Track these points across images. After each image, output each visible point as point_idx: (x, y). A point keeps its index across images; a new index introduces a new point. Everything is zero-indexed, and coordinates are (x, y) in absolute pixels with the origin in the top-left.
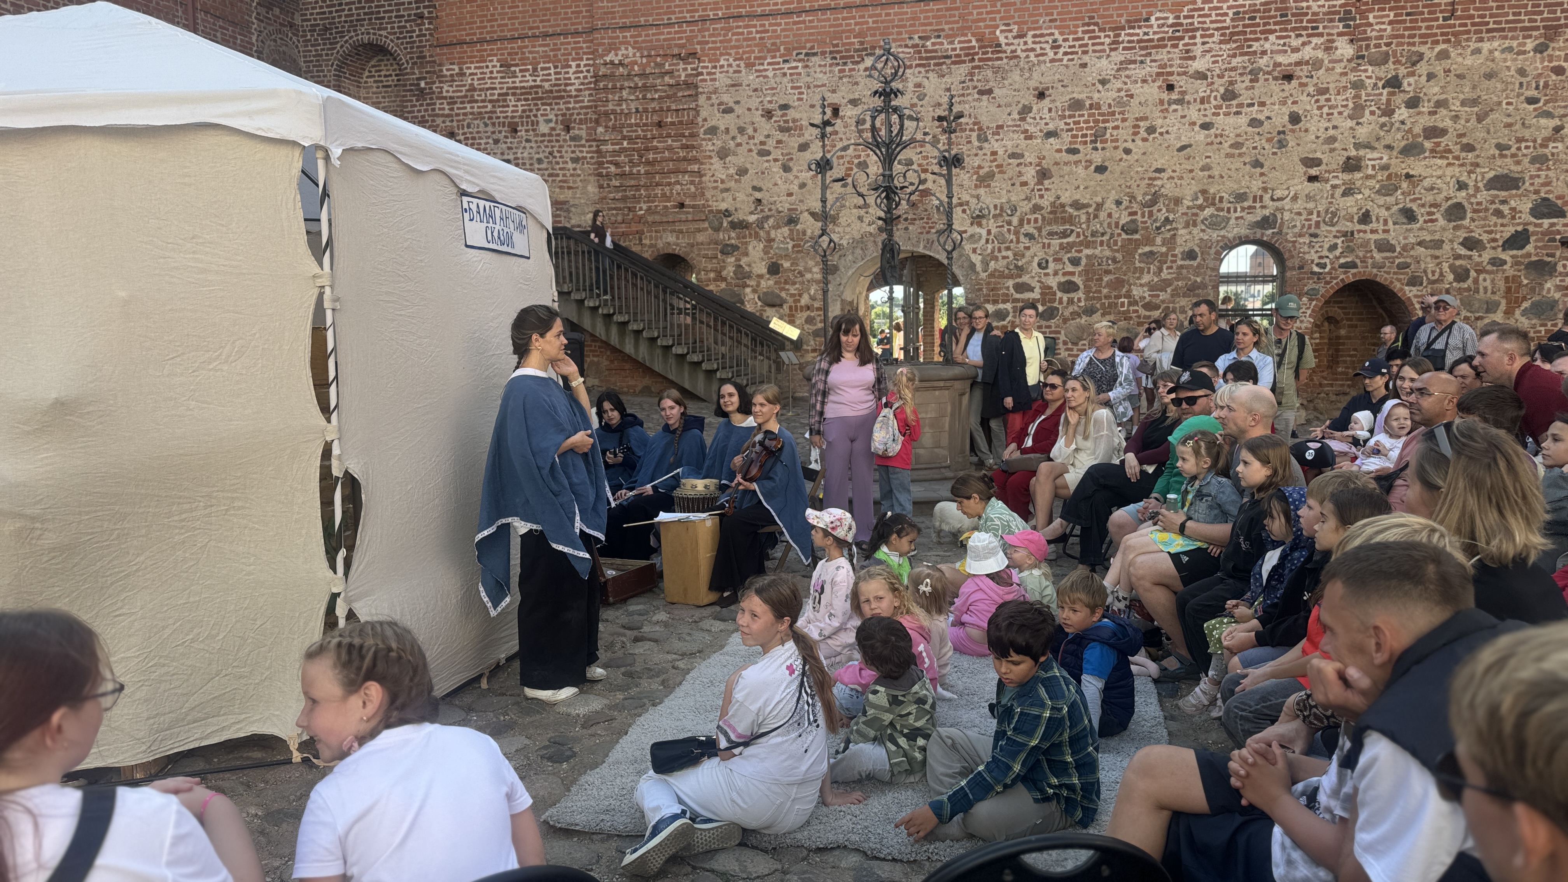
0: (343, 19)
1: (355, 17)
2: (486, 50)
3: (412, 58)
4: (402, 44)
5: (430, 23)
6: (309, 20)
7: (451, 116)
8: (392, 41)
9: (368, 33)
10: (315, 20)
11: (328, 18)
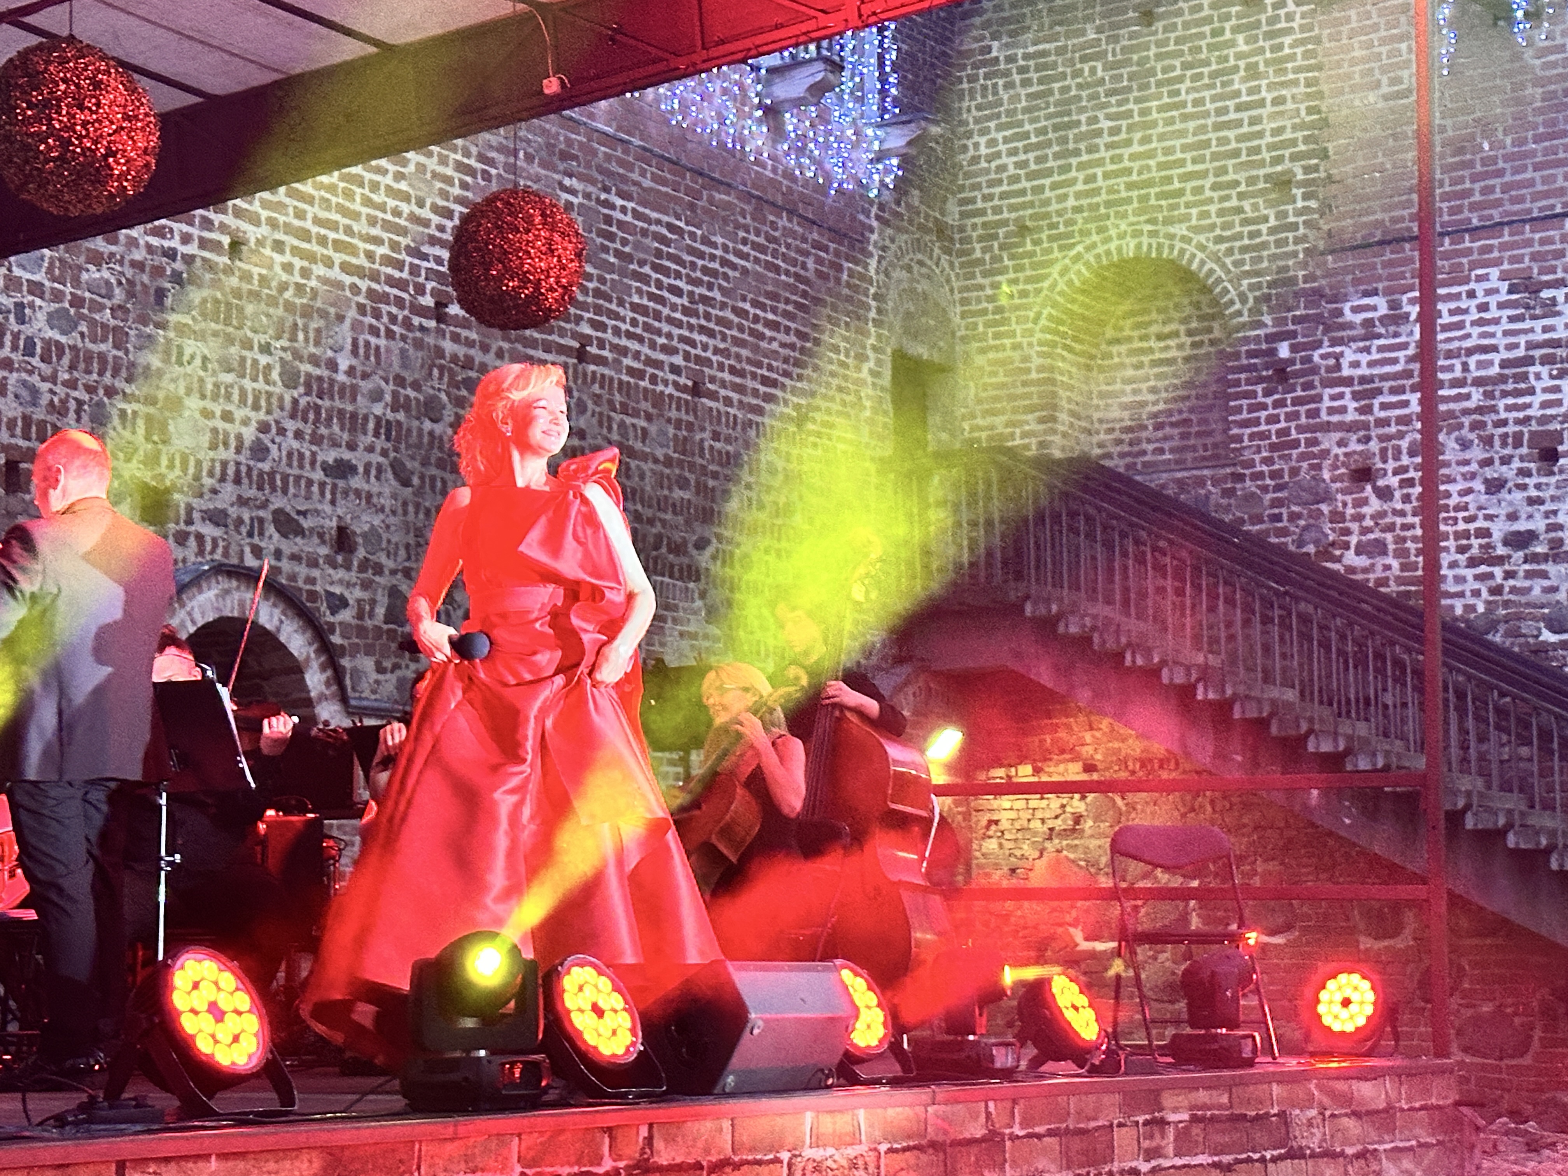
0: (1071, 202)
1: (1104, 197)
2: (1469, 252)
3: (1252, 287)
4: (1230, 252)
5: (1306, 197)
6: (982, 212)
7: (1366, 426)
8: (1202, 248)
9: (1137, 234)
10: (997, 210)
11: (1032, 204)
